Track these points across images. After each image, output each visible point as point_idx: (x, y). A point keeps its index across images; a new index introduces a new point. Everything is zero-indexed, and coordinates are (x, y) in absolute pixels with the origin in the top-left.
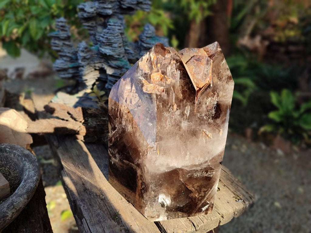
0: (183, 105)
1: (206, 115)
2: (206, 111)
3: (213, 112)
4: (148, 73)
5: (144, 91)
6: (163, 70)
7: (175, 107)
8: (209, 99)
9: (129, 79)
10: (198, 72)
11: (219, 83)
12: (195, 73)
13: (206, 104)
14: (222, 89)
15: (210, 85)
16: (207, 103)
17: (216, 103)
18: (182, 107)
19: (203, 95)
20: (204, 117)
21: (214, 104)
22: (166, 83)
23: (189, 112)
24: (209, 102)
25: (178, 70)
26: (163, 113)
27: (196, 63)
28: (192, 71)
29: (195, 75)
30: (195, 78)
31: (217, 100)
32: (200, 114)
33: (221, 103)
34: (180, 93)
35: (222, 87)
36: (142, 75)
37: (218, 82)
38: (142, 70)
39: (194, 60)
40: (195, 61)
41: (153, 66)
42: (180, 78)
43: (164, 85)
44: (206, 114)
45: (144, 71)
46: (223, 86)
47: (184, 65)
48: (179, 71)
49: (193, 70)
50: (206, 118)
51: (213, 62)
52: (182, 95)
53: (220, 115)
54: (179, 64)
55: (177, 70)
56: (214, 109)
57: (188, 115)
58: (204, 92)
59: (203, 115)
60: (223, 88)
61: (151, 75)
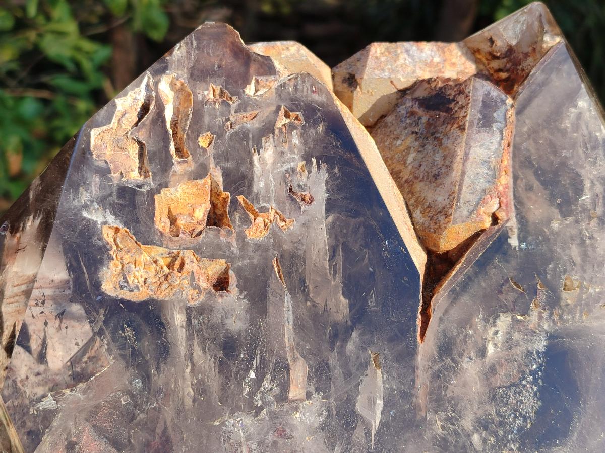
0: (345, 361)
1: (483, 424)
2: (485, 398)
3: (530, 402)
4: (140, 186)
5: (109, 287)
6: (230, 164)
7: (299, 373)
8: (498, 322)
9: (38, 222)
10: (435, 171)
11: (555, 225)
12: (421, 173)
13: (482, 353)
14: (578, 260)
15: (504, 238)
16: (491, 350)
17: (541, 345)
18: (337, 372)
19: (465, 299)
20: (469, 436)
21: (529, 354)
22: (241, 237)
23: (380, 403)
24: (500, 338)
25: (314, 160)
26: (216, 423)
27: (424, 119)
28: (405, 163)
29: (418, 186)
30: (418, 203)
31: (546, 326)
32: (449, 419)
33: (577, 344)
34: (336, 287)
35: (575, 252)
36: (102, 201)
37: (550, 220)
38: (104, 172)
39: (416, 108)
40: (420, 112)
41: (172, 148)
42: (331, 206)
43: (235, 248)
44: (480, 413)
45: (115, 175)
46: (583, 242)
47: (353, 133)
48: (324, 166)
49: (410, 159)
50: (485, 441)
51: (519, 113)
52: (344, 302)
53: (567, 419)
54: (321, 129)
55: (308, 162)
56: (535, 382)
57: (376, 424)
58: (469, 278)
59: (467, 423)
60: (585, 255)
61: (156, 197)
